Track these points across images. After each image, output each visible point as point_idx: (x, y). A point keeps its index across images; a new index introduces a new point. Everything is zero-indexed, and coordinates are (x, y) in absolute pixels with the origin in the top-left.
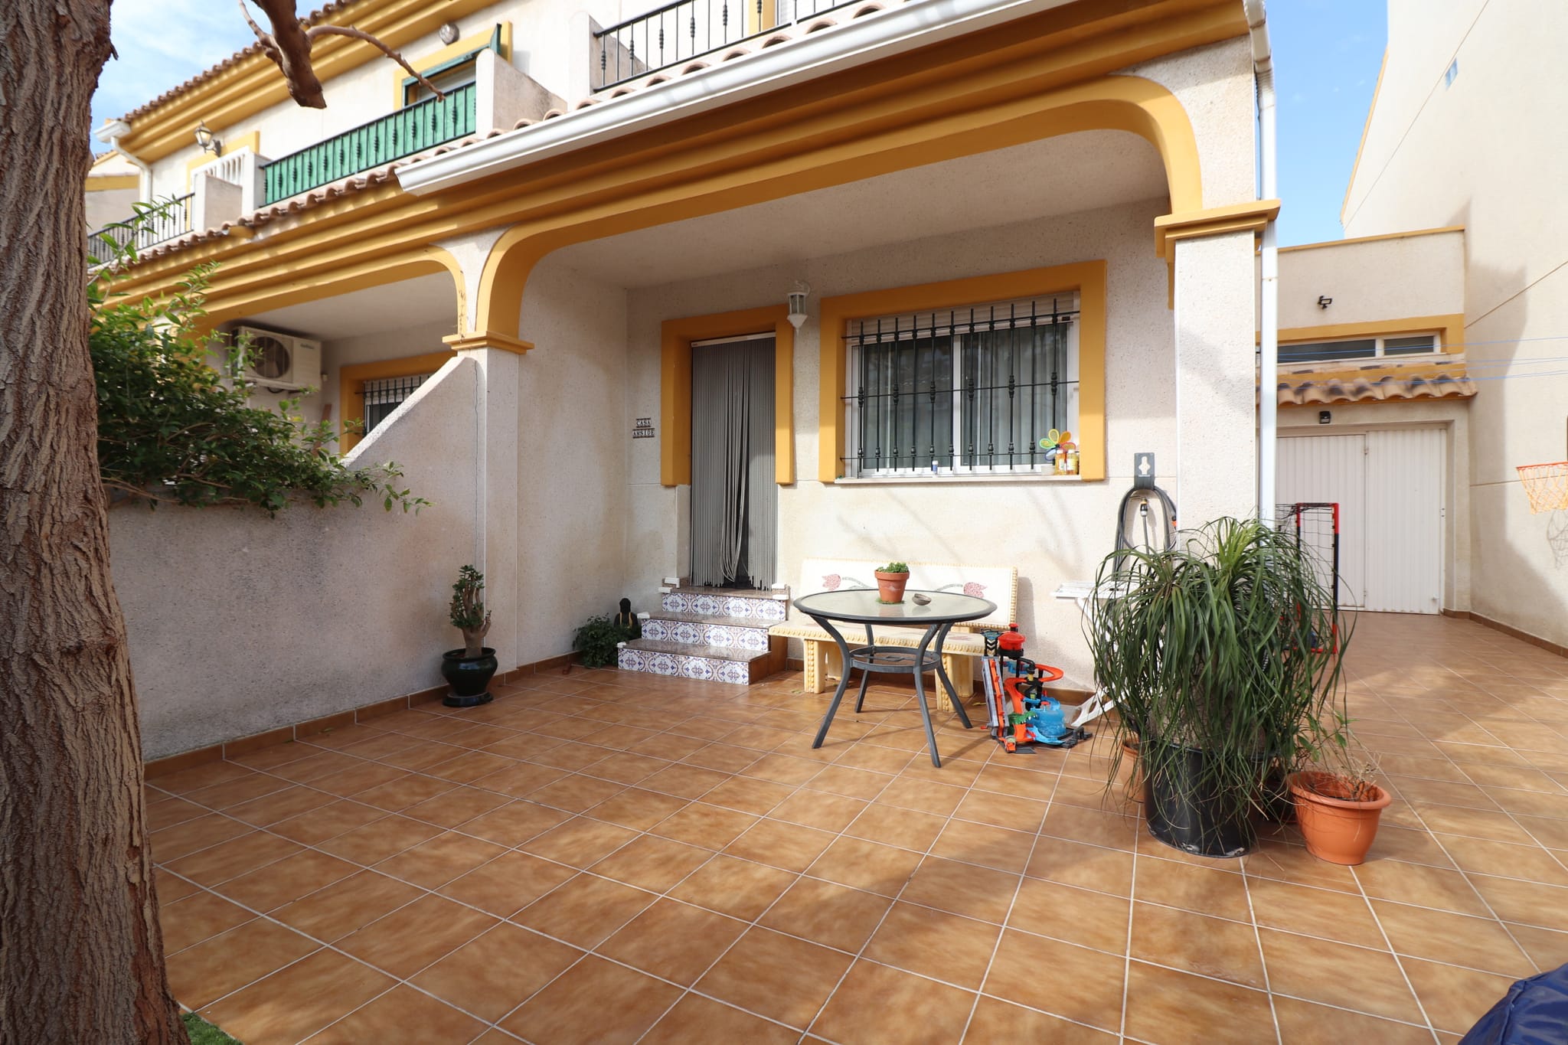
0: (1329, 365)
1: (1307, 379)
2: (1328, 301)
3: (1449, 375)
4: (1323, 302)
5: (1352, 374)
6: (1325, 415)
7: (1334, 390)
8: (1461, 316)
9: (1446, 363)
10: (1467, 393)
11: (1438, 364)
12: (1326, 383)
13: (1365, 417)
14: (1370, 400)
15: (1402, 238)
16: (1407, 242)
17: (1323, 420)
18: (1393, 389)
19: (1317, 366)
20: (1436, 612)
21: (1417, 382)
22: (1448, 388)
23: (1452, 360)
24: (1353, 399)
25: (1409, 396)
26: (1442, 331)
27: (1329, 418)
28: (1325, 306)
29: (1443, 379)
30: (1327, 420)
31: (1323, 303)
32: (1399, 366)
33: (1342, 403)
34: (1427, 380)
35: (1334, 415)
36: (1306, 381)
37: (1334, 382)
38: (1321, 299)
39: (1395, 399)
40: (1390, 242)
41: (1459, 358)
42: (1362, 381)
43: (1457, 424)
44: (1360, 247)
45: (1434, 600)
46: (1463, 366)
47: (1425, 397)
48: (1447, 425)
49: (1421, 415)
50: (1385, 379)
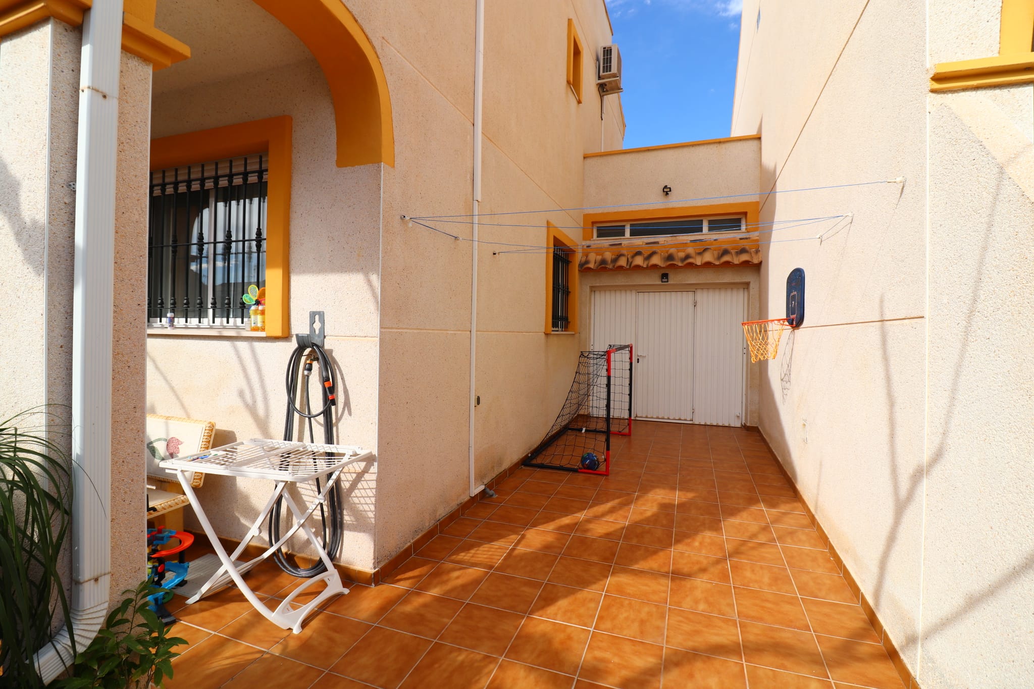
0: (670, 239)
1: (655, 248)
2: (669, 190)
3: (747, 247)
4: (665, 190)
5: (685, 244)
6: (665, 276)
7: (670, 257)
8: (758, 203)
9: (746, 238)
10: (756, 261)
11: (741, 239)
12: (667, 252)
13: (692, 278)
14: (691, 265)
15: (720, 142)
16: (723, 146)
17: (664, 280)
18: (708, 257)
19: (662, 239)
20: (739, 425)
21: (726, 252)
22: (744, 257)
23: (751, 236)
24: (680, 264)
25: (717, 263)
26: (745, 214)
27: (667, 278)
28: (667, 194)
29: (743, 251)
30: (666, 280)
31: (667, 191)
32: (715, 240)
33: (673, 267)
34: (733, 252)
35: (671, 276)
36: (654, 250)
37: (672, 250)
38: (666, 187)
39: (708, 265)
40: (712, 146)
41: (754, 235)
42: (690, 250)
43: (751, 285)
44: (692, 149)
45: (738, 417)
46: (757, 241)
47: (727, 264)
48: (746, 286)
49: (728, 277)
50: (705, 250)
